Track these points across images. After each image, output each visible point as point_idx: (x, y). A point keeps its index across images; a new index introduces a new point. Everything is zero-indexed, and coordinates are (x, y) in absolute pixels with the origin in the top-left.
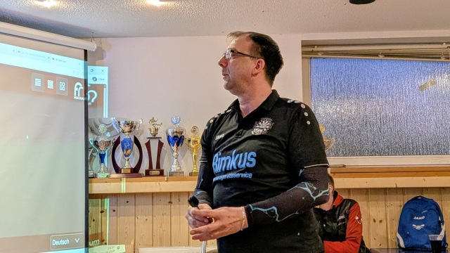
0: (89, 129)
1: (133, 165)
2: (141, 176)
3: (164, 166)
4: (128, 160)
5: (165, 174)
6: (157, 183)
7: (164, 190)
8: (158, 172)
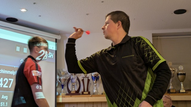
0: (57, 74)
1: (76, 90)
2: (80, 94)
3: (90, 90)
4: (74, 87)
5: (91, 94)
6: (87, 98)
7: (90, 101)
8: (87, 93)
